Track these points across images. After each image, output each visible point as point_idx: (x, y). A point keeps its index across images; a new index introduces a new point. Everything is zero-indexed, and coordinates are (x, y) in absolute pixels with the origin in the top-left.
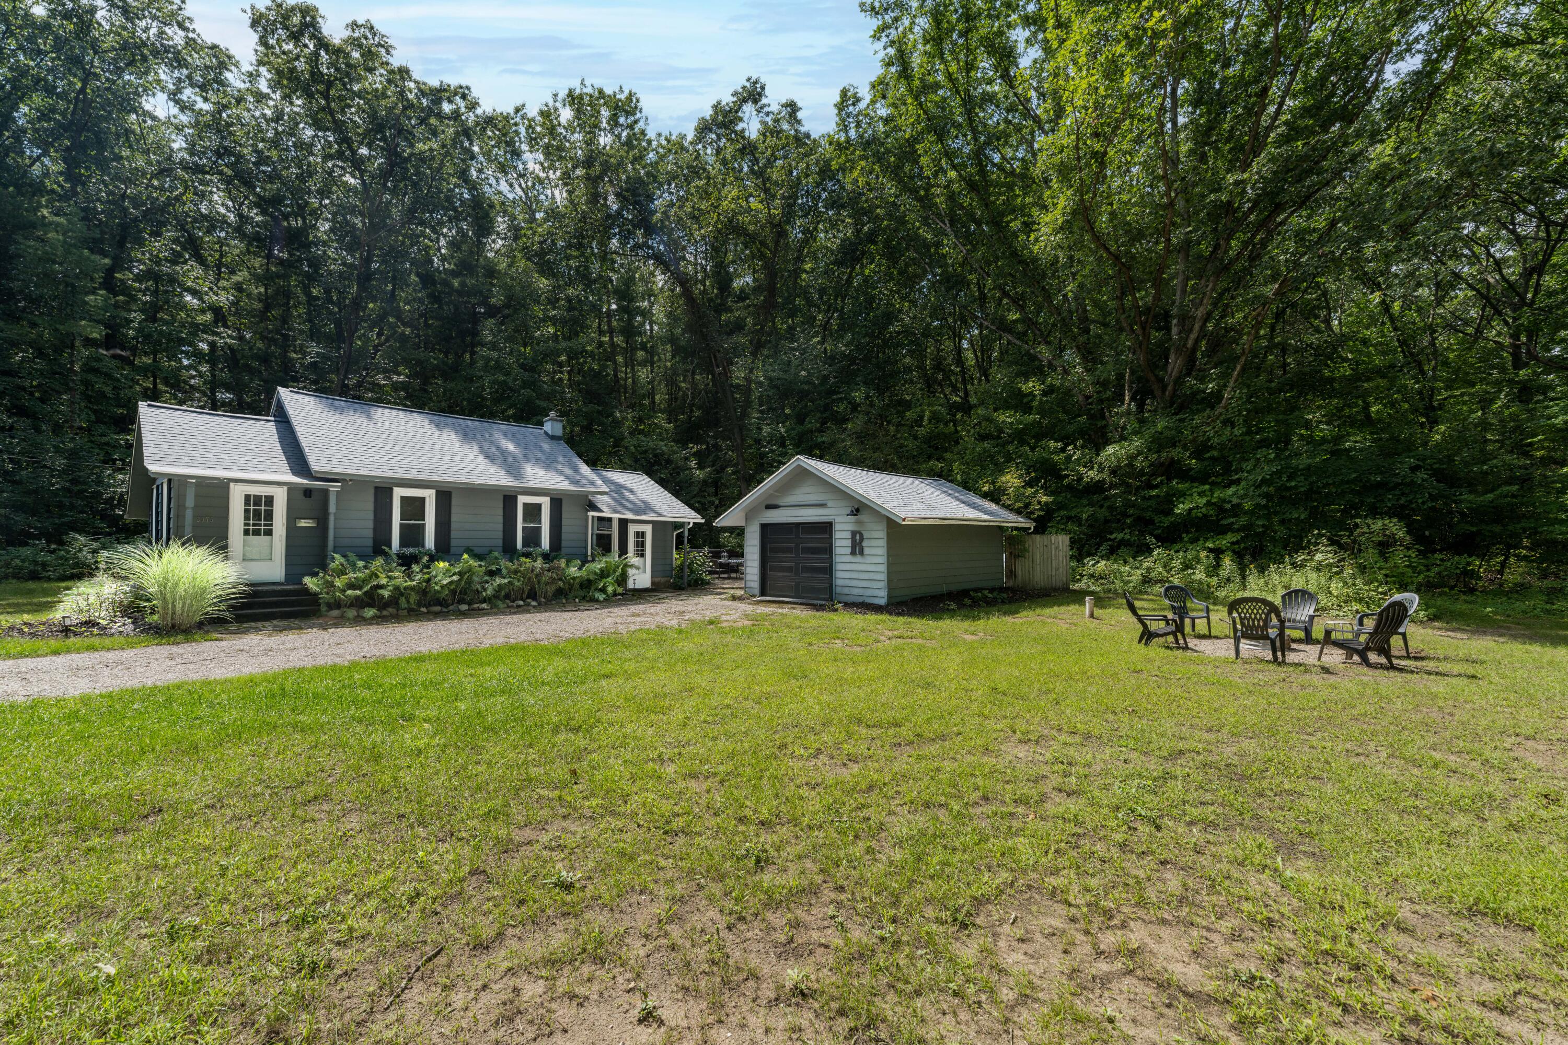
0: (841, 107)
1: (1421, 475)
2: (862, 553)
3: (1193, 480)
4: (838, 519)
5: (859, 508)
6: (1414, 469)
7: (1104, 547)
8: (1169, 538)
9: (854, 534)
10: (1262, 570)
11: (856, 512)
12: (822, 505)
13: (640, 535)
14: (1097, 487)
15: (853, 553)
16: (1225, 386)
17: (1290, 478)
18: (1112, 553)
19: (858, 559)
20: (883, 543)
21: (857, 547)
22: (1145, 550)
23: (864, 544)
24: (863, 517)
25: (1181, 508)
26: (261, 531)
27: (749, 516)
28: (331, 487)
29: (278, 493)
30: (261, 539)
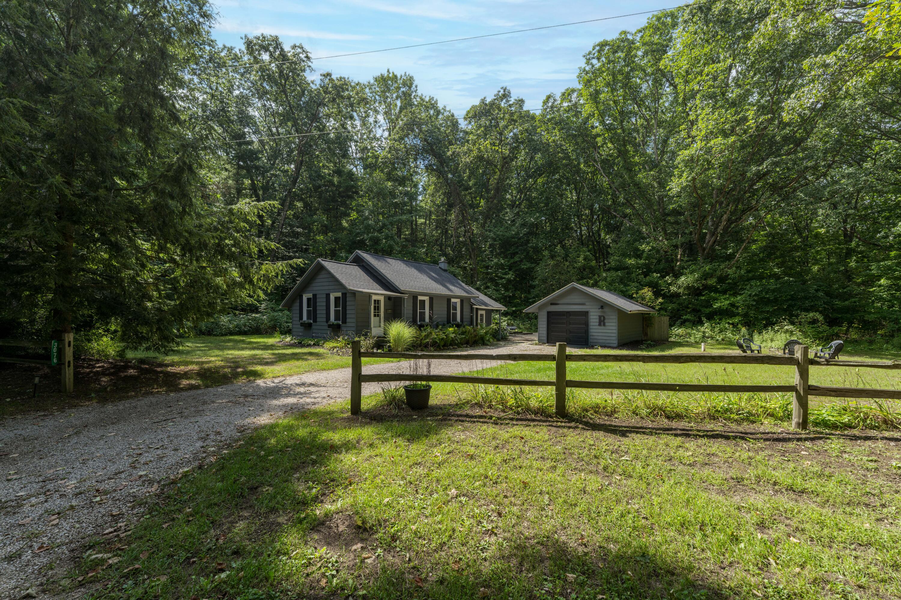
0: (545, 102)
1: (821, 294)
2: (604, 325)
3: (720, 292)
4: (592, 310)
5: (603, 305)
6: (817, 291)
7: (678, 322)
8: (710, 317)
9: (600, 317)
10: (760, 333)
11: (602, 307)
12: (583, 304)
13: (482, 315)
14: (677, 295)
15: (600, 325)
16: (737, 252)
17: (767, 293)
18: (683, 324)
19: (602, 327)
20: (616, 321)
21: (602, 322)
22: (702, 323)
23: (605, 321)
24: (606, 309)
25: (716, 305)
26: (377, 315)
27: (540, 308)
28: (406, 296)
29: (382, 299)
30: (377, 318)
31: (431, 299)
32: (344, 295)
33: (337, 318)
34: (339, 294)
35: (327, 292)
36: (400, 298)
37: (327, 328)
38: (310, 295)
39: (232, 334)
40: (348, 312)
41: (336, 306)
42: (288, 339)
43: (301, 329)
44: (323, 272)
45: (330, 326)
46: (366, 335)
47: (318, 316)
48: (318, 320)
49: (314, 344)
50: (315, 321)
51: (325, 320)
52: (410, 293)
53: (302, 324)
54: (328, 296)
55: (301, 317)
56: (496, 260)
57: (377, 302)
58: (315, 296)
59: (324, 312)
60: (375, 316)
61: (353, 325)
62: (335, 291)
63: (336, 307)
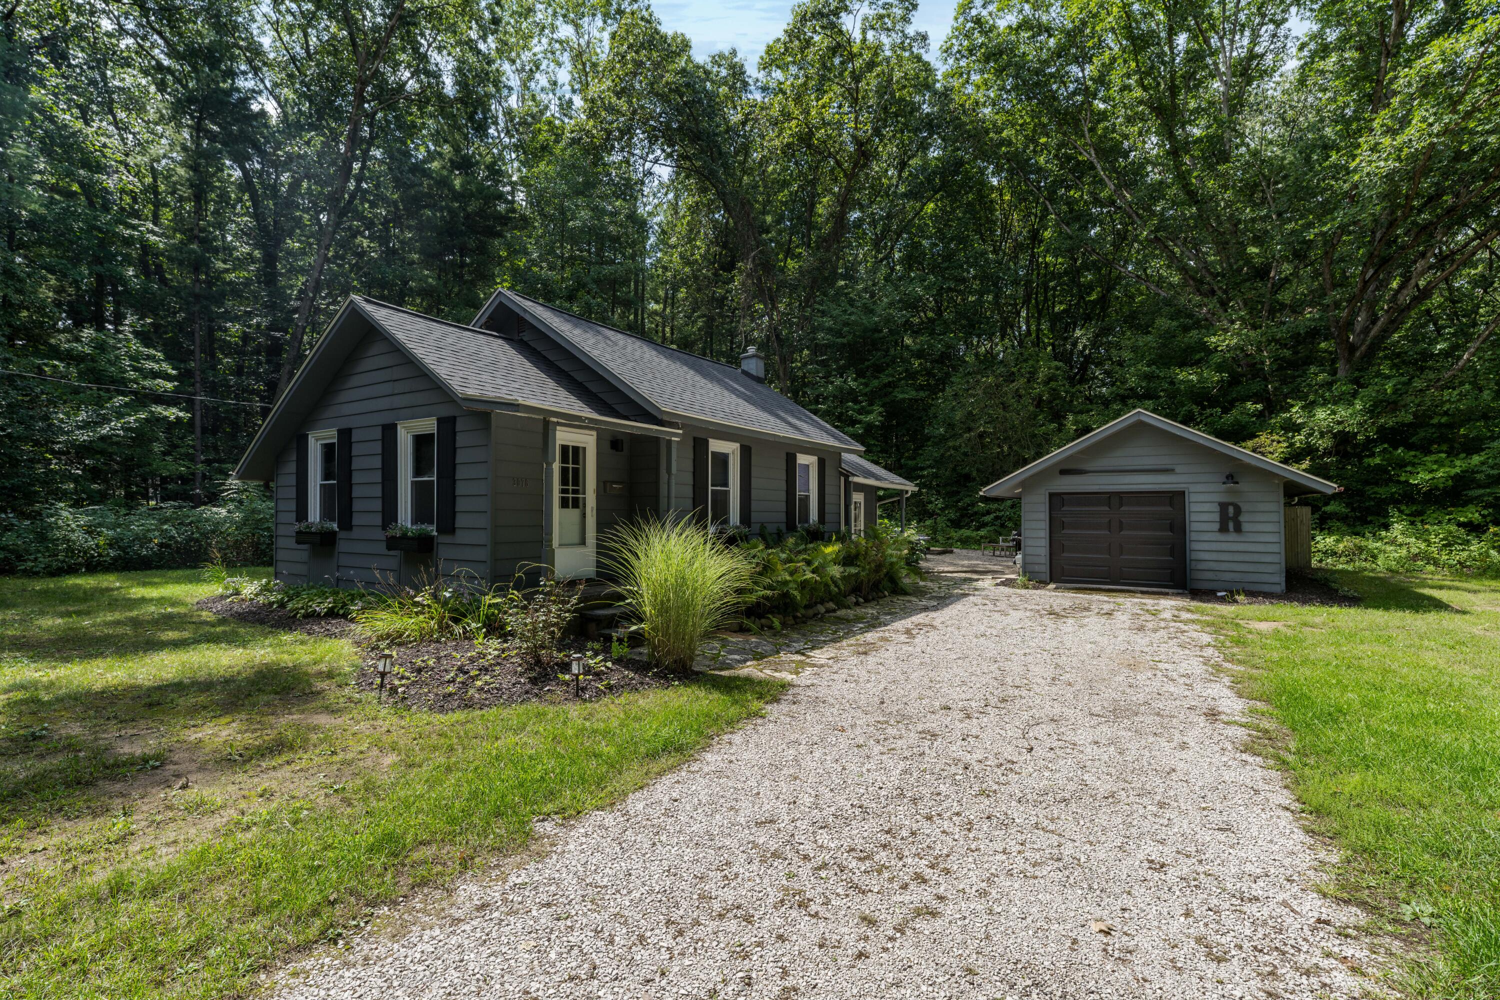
2: (1238, 529)
4: (1193, 488)
9: (1223, 506)
12: (1165, 471)
13: (857, 505)
15: (1223, 529)
19: (1232, 536)
20: (1277, 517)
21: (1230, 522)
23: (1242, 518)
24: (1241, 485)
26: (571, 502)
27: (1028, 484)
28: (675, 435)
29: (587, 440)
30: (573, 514)
31: (746, 453)
32: (447, 424)
33: (421, 514)
34: (428, 425)
35: (386, 419)
36: (655, 441)
37: (382, 548)
38: (330, 435)
39: (93, 566)
40: (461, 488)
41: (419, 470)
42: (249, 588)
43: (302, 553)
44: (377, 348)
45: (393, 543)
46: (531, 581)
47: (357, 506)
48: (356, 520)
49: (331, 614)
50: (346, 524)
51: (378, 520)
52: (687, 424)
53: (302, 537)
54: (389, 433)
55: (302, 513)
56: (838, 382)
57: (573, 454)
58: (345, 435)
59: (377, 491)
60: (564, 504)
61: (482, 538)
62: (414, 411)
63: (418, 472)
